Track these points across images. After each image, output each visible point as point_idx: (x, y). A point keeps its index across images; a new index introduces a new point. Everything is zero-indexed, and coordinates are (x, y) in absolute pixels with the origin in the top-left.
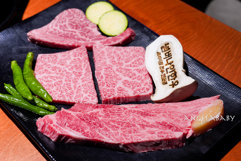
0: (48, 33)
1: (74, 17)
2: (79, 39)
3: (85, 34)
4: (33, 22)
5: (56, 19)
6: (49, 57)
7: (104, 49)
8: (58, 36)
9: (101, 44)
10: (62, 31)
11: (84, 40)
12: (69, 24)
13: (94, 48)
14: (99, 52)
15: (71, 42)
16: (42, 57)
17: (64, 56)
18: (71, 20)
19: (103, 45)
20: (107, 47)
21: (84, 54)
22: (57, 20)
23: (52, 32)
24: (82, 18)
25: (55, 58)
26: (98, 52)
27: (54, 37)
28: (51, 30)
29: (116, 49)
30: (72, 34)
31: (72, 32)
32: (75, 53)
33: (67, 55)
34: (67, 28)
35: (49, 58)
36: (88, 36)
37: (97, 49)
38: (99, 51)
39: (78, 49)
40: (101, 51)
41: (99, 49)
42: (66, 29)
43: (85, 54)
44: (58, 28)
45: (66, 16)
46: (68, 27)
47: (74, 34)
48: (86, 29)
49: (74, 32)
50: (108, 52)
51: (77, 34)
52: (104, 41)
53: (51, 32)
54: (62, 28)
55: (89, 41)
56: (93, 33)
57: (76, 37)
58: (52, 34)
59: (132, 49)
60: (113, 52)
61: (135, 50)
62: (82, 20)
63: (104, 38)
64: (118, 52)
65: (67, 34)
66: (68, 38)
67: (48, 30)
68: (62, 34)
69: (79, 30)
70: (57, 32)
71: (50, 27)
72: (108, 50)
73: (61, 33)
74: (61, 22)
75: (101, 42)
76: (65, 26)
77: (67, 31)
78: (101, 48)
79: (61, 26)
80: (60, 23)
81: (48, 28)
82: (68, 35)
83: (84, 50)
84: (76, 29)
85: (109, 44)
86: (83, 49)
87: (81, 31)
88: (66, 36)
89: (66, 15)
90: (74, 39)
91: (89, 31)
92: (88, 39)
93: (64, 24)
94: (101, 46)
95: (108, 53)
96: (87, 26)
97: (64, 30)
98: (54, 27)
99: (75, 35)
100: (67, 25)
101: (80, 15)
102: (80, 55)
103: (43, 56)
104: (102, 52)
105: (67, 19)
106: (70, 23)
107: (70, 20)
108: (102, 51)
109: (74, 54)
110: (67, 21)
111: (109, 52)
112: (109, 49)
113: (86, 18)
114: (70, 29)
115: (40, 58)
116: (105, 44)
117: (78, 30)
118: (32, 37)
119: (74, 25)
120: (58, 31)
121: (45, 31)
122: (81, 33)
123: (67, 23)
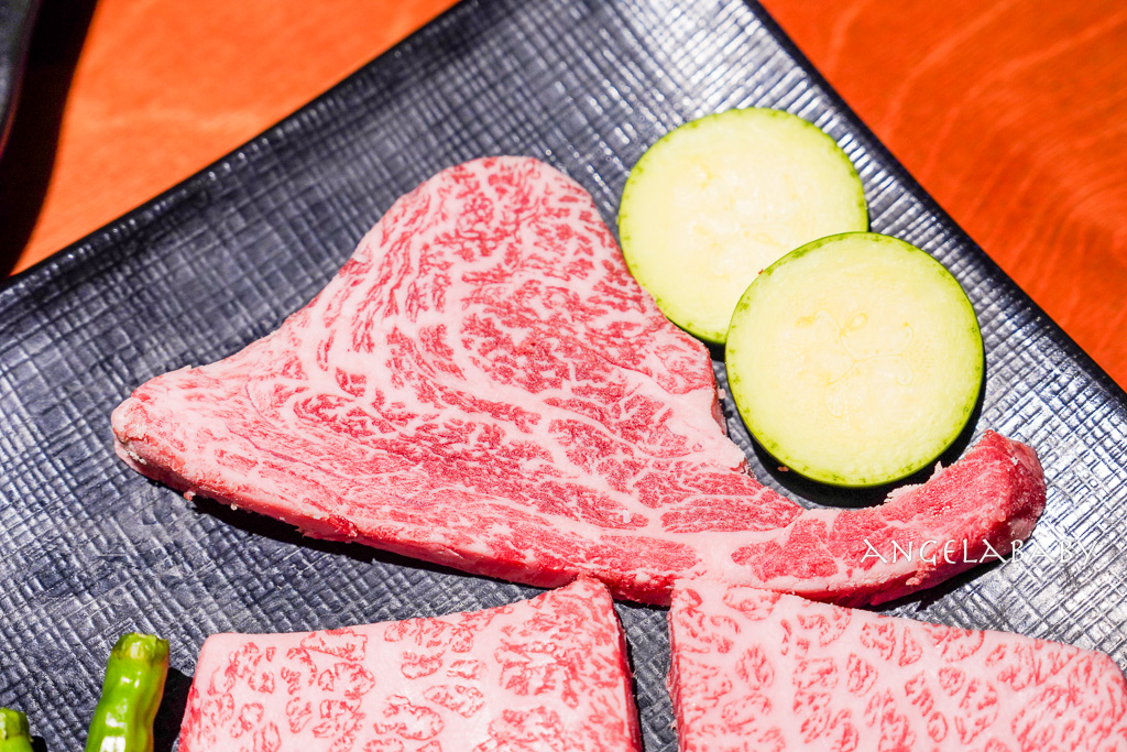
0: (286, 411)
1: (512, 254)
2: (553, 499)
3: (604, 448)
4: (156, 269)
5: (363, 269)
6: (295, 665)
7: (764, 633)
8: (372, 452)
9: (745, 571)
10: (407, 397)
11: (597, 511)
12: (471, 325)
13: (685, 616)
14: (728, 663)
15: (483, 524)
16: (240, 670)
17: (423, 661)
18: (489, 290)
19: (756, 581)
20: (793, 607)
21: (595, 677)
22: (371, 278)
23: (324, 401)
24: (583, 267)
25: (345, 682)
26: (714, 658)
27: (345, 459)
28: (320, 383)
29: (874, 634)
30: (493, 437)
31: (496, 410)
32: (516, 648)
33: (450, 657)
34: (455, 370)
35: (292, 679)
36: (634, 466)
37: (709, 629)
38: (726, 647)
39: (547, 605)
40: (741, 644)
41: (725, 632)
42: (450, 382)
43: (605, 677)
44: (374, 367)
45: (446, 240)
46: (461, 357)
47: (511, 434)
48: (613, 395)
49: (516, 415)
50: (803, 666)
51: (541, 435)
52: (771, 546)
53: (317, 410)
54: (408, 361)
55: (640, 532)
56: (678, 446)
57: (528, 466)
58: (323, 428)
59: (1010, 660)
60: (842, 674)
61: (1037, 678)
62: (583, 288)
63: (767, 510)
64: (891, 678)
65: (455, 433)
66: (463, 474)
67: (291, 384)
68: (410, 429)
69: (553, 403)
70: (365, 403)
71: (307, 355)
72: (805, 645)
73: (403, 419)
74: (401, 296)
75: (739, 557)
76: (435, 339)
77: (453, 398)
78: (737, 616)
79: (407, 345)
80: (392, 308)
81: (293, 367)
82: (457, 448)
83: (601, 637)
84: (533, 384)
85: (816, 584)
86: (590, 624)
87: (571, 404)
88: (444, 459)
89: (449, 227)
90: (515, 492)
91: (643, 420)
92: (630, 504)
93: (430, 318)
94: (740, 596)
95: (805, 678)
96: (632, 359)
97: (426, 394)
98: (344, 357)
99: (519, 451)
100: (452, 339)
101: (565, 233)
102: (560, 675)
103: (243, 661)
104: (749, 664)
105: (460, 268)
106: (479, 310)
107: (481, 278)
108: (753, 653)
109: (514, 657)
110: (457, 292)
111: (814, 668)
112: (813, 635)
113: (620, 270)
114: (478, 384)
115: (221, 680)
116: (781, 582)
117: (550, 393)
118: (152, 451)
119: (519, 336)
120: (380, 399)
121: (268, 386)
122: (574, 430)
123: (453, 318)
